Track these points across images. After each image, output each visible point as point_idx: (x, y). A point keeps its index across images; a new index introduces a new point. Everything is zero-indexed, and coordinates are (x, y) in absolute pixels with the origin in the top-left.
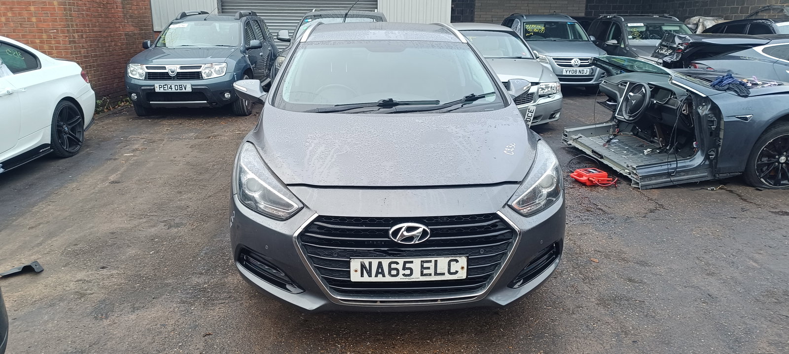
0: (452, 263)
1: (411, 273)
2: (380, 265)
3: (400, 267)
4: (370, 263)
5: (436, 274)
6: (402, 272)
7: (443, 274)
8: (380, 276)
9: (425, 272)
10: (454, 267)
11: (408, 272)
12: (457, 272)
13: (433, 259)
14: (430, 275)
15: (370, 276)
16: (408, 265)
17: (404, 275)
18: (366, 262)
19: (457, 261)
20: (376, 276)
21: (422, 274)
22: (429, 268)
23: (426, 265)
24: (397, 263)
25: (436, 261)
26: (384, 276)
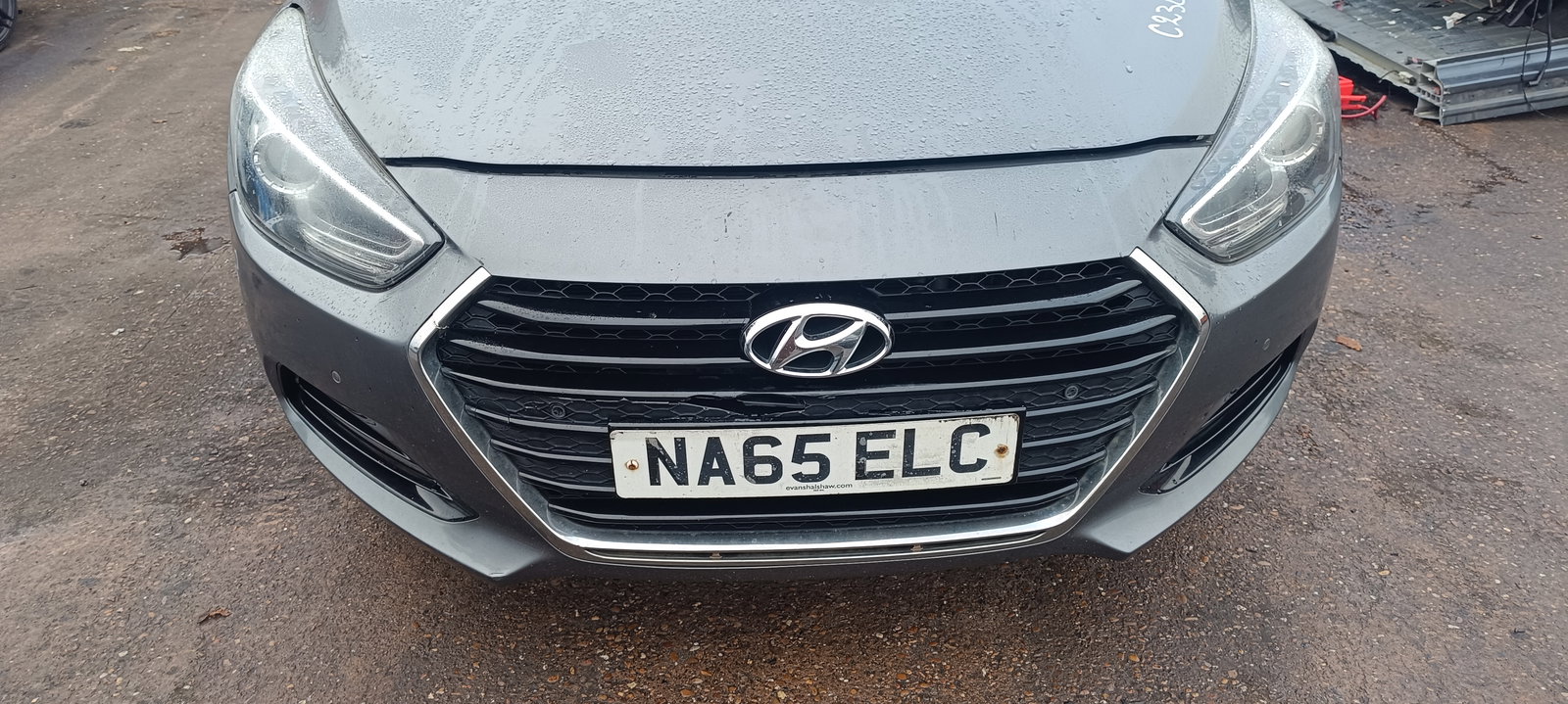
0: (966, 437)
1: (825, 470)
2: (714, 448)
3: (784, 452)
4: (680, 444)
5: (909, 471)
6: (790, 468)
7: (935, 471)
8: (716, 481)
9: (872, 465)
10: (973, 448)
11: (813, 468)
12: (980, 464)
13: (900, 428)
14: (890, 474)
15: (682, 480)
16: (810, 448)
17: (798, 477)
18: (667, 439)
19: (984, 430)
20: (703, 480)
21: (861, 473)
22: (884, 455)
23: (873, 445)
24: (774, 442)
25: (910, 435)
26: (729, 480)
